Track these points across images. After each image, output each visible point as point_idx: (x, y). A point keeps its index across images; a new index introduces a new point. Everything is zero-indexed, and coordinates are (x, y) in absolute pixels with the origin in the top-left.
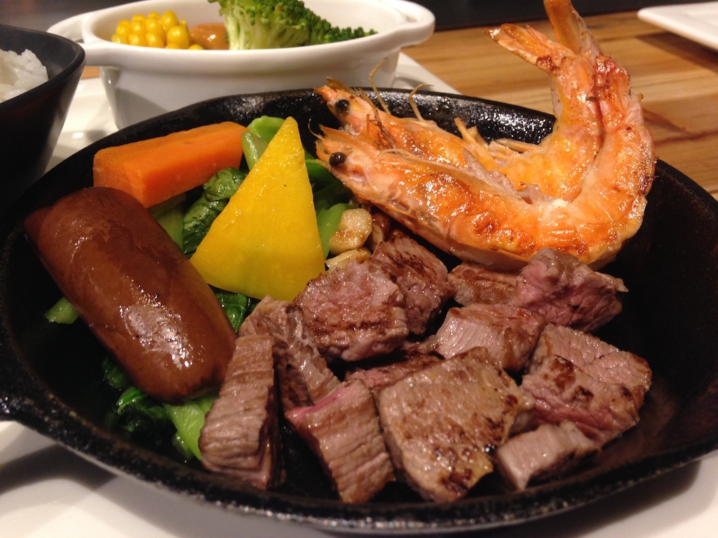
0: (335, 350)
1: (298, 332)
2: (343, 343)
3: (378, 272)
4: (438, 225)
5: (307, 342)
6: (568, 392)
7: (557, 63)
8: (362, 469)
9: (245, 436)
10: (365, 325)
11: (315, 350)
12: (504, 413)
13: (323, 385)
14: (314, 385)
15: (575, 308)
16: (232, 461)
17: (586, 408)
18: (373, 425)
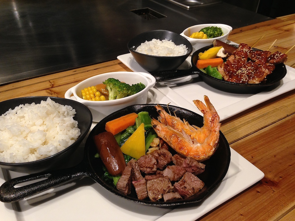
0: (144, 171)
1: (137, 167)
2: (145, 170)
3: (153, 158)
4: (172, 145)
5: (138, 169)
6: (182, 187)
7: (205, 112)
8: (142, 194)
9: (124, 185)
10: (149, 168)
11: (139, 171)
12: (167, 189)
13: (139, 178)
14: (138, 177)
15: (193, 170)
16: (121, 189)
17: (185, 190)
18: (145, 187)
